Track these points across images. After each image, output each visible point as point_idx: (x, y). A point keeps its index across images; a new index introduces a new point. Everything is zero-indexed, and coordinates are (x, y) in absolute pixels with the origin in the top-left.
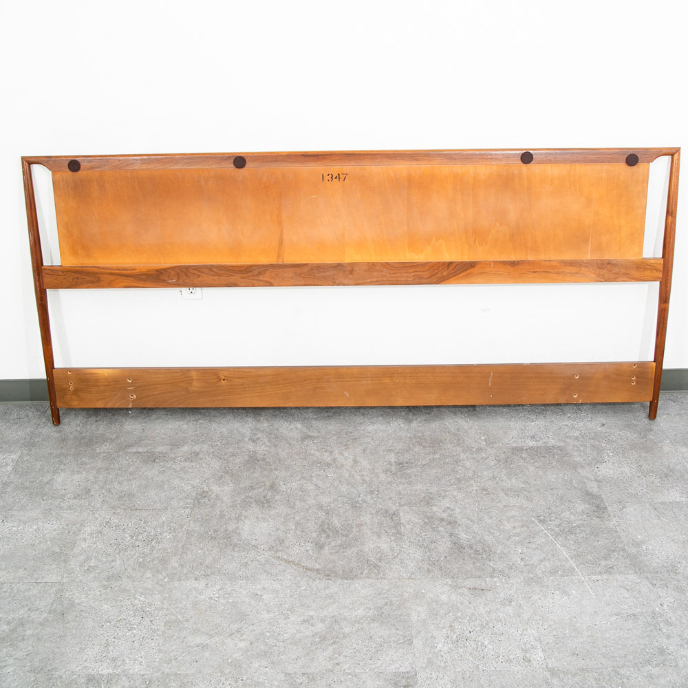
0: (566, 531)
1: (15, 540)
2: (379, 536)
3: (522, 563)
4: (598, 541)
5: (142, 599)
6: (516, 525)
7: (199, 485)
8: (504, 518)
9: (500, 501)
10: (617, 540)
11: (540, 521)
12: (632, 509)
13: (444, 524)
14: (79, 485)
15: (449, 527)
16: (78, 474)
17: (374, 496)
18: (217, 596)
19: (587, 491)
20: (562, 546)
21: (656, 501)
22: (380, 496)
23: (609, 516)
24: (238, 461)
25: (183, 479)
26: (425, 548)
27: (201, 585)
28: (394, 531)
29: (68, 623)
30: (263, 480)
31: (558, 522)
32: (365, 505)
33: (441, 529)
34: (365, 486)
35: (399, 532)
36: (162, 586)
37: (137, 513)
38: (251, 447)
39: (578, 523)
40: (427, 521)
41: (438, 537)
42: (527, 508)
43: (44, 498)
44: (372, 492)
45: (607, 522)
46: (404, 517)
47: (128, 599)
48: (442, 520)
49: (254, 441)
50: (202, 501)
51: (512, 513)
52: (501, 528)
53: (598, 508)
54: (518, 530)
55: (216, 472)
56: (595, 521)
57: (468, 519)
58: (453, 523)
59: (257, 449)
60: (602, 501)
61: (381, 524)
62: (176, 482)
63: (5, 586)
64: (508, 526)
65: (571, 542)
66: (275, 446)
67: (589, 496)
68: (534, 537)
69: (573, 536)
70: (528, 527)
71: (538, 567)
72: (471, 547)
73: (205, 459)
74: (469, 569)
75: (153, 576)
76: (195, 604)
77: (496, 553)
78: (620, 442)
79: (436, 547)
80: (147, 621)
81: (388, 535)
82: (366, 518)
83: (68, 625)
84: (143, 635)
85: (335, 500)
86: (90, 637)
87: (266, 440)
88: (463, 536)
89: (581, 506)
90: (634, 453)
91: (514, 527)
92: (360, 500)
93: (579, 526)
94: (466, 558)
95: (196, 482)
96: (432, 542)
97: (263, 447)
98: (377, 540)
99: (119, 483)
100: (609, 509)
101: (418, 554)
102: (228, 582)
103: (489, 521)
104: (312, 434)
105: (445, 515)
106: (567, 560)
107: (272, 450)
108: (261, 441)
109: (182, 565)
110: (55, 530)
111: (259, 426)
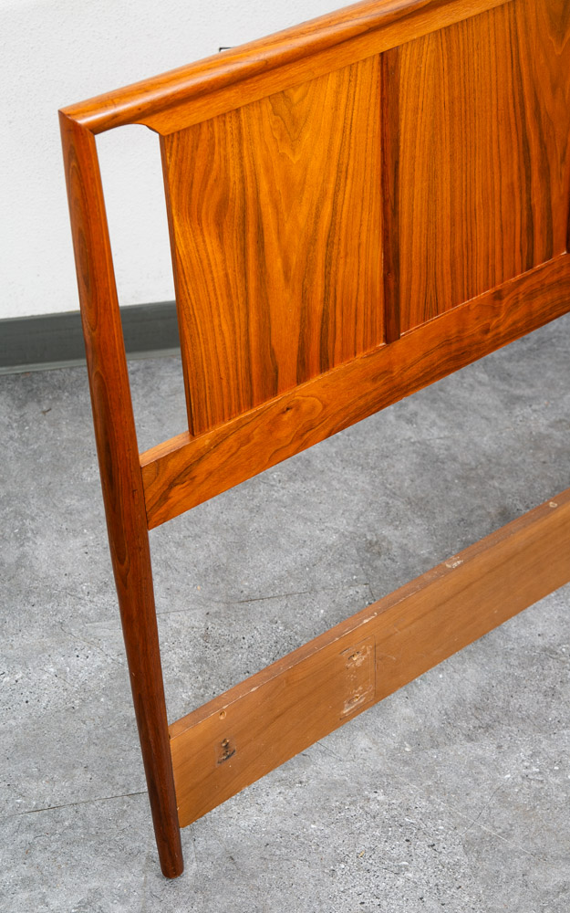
1: (24, 704)
5: (381, 798)
7: (351, 529)
14: (93, 561)
16: (75, 537)
18: (535, 769)
24: (400, 467)
25: (311, 521)
27: (486, 748)
29: (253, 876)
30: (478, 502)
36: (406, 763)
37: (256, 607)
38: (409, 434)
43: (33, 600)
47: (352, 803)
49: (409, 421)
50: (379, 563)
55: (371, 497)
59: (425, 436)
62: (299, 529)
63: (63, 812)
66: (460, 426)
73: (330, 470)
75: (375, 743)
76: (502, 795)
80: (421, 847)
83: (258, 882)
84: (433, 882)
86: (321, 903)
87: (433, 416)
95: (342, 524)
97: (435, 431)
99: (179, 545)
102: (540, 736)
104: (518, 392)
108: (424, 418)
109: (421, 712)
110: (100, 669)
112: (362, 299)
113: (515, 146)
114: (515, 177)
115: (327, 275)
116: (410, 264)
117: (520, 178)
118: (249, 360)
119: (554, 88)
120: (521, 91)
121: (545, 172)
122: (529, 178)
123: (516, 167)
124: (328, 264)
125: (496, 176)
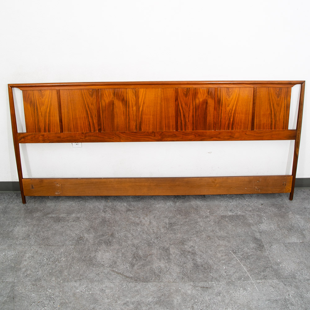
0: (245, 258)
2: (160, 261)
3: (226, 274)
4: (260, 263)
5: (50, 291)
6: (223, 254)
8: (218, 251)
9: (215, 243)
10: (269, 262)
11: (234, 253)
12: (275, 246)
13: (190, 254)
14: (25, 233)
15: (192, 256)
16: (25, 227)
17: (158, 240)
18: (85, 290)
19: (255, 237)
20: (244, 265)
21: (286, 242)
22: (161, 240)
23: (265, 250)
24: (97, 221)
26: (181, 266)
28: (167, 258)
31: (242, 253)
32: (154, 244)
33: (189, 257)
34: (154, 235)
35: (169, 258)
36: (59, 284)
37: (50, 247)
38: (103, 215)
39: (251, 253)
40: (182, 252)
41: (187, 261)
42: (228, 246)
43: (9, 239)
44: (157, 238)
45: (264, 253)
46: (172, 251)
47: (44, 291)
48: (189, 252)
50: (80, 242)
51: (221, 249)
52: (216, 256)
53: (260, 246)
54: (224, 257)
55: (87, 228)
56: (259, 252)
57: (201, 251)
58: (194, 254)
59: (106, 216)
60: (262, 242)
61: (161, 254)
64: (219, 255)
65: (248, 263)
66: (114, 214)
67: (256, 240)
68: (231, 261)
69: (249, 260)
70: (228, 256)
71: (233, 276)
72: (202, 266)
73: (82, 220)
74: (201, 277)
76: (74, 295)
77: (213, 269)
78: (270, 213)
79: (186, 266)
80: (51, 303)
81: (164, 260)
82: (154, 251)
85: (141, 242)
88: (199, 260)
89: (252, 245)
90: (276, 218)
91: (222, 256)
92: (152, 242)
93: (251, 255)
94: (200, 272)
96: (185, 263)
97: (109, 215)
98: (159, 262)
99: (43, 232)
100: (265, 246)
101: (178, 270)
102: (90, 283)
103: (211, 253)
104: (131, 209)
105: (190, 250)
106: (246, 273)
107: (113, 216)
108: (108, 212)
109: (69, 274)
110: (13, 255)
111: (107, 204)
112: (56, 124)
113: (84, 110)
114: (85, 116)
115: (49, 118)
116: (65, 122)
117: (86, 116)
118: (35, 125)
119: (92, 104)
120: (85, 103)
121: (92, 117)
122: (88, 117)
123: (85, 114)
124: (49, 116)
125: (81, 115)
